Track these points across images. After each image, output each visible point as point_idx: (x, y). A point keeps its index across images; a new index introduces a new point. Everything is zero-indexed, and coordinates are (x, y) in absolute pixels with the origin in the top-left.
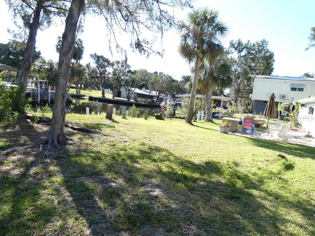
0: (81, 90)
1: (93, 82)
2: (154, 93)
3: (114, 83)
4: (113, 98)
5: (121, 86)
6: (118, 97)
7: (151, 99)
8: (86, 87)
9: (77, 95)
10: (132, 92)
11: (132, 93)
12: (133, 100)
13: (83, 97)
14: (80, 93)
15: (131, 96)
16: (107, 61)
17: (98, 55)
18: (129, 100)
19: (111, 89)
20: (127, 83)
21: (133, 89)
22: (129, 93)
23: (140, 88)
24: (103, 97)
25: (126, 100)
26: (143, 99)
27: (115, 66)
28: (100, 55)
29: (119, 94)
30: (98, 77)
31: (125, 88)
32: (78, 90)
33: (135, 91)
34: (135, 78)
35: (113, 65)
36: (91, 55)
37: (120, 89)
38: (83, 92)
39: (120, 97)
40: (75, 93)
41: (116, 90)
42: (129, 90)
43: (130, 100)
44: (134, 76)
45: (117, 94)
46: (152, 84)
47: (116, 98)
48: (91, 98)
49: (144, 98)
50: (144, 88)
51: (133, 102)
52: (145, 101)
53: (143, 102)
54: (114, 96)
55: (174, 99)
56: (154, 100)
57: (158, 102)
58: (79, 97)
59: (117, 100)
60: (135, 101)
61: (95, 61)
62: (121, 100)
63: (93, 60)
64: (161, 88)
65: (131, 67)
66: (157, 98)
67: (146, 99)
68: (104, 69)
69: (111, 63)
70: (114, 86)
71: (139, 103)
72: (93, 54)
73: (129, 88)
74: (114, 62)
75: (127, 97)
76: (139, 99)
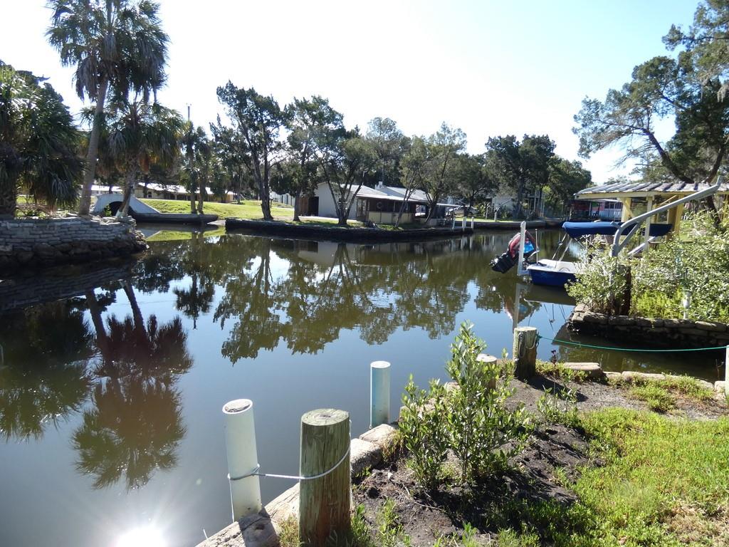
0: (205, 203)
1: (236, 176)
2: (419, 196)
3: (294, 174)
4: (296, 219)
5: (317, 181)
6: (309, 215)
7: (410, 214)
8: (220, 196)
9: (194, 216)
10: (350, 197)
11: (353, 199)
12: (355, 221)
13: (212, 223)
14: (204, 210)
16: (267, 105)
17: (239, 88)
18: (343, 222)
19: (291, 195)
20: (332, 173)
21: (354, 188)
22: (342, 200)
23: (371, 182)
24: (265, 218)
25: (336, 221)
26: (387, 216)
27: (297, 121)
28: (246, 89)
29: (313, 208)
30: (246, 159)
31: (330, 186)
32: (197, 202)
33: (360, 194)
34: (361, 150)
35: (286, 118)
36: (220, 92)
37: (315, 190)
38: (211, 208)
39: (316, 215)
40: (188, 211)
41: (301, 194)
42: (343, 191)
43: (348, 221)
44: (356, 143)
45: (307, 205)
46: (416, 164)
47: (304, 219)
48: (232, 225)
49: (390, 210)
50: (381, 183)
51: (358, 227)
52: (392, 220)
53: (388, 224)
54: (298, 213)
55: (464, 208)
56: (417, 214)
57: (433, 222)
58: (199, 223)
59: (307, 224)
60: (364, 225)
61: (232, 109)
62: (319, 223)
63: (226, 105)
64: (440, 176)
65: (342, 117)
66: (431, 207)
67: (397, 215)
68: (262, 133)
69: (282, 113)
70: (297, 182)
71: (376, 229)
72: (223, 86)
73: (343, 186)
74: (291, 107)
75: (338, 211)
76: (373, 216)
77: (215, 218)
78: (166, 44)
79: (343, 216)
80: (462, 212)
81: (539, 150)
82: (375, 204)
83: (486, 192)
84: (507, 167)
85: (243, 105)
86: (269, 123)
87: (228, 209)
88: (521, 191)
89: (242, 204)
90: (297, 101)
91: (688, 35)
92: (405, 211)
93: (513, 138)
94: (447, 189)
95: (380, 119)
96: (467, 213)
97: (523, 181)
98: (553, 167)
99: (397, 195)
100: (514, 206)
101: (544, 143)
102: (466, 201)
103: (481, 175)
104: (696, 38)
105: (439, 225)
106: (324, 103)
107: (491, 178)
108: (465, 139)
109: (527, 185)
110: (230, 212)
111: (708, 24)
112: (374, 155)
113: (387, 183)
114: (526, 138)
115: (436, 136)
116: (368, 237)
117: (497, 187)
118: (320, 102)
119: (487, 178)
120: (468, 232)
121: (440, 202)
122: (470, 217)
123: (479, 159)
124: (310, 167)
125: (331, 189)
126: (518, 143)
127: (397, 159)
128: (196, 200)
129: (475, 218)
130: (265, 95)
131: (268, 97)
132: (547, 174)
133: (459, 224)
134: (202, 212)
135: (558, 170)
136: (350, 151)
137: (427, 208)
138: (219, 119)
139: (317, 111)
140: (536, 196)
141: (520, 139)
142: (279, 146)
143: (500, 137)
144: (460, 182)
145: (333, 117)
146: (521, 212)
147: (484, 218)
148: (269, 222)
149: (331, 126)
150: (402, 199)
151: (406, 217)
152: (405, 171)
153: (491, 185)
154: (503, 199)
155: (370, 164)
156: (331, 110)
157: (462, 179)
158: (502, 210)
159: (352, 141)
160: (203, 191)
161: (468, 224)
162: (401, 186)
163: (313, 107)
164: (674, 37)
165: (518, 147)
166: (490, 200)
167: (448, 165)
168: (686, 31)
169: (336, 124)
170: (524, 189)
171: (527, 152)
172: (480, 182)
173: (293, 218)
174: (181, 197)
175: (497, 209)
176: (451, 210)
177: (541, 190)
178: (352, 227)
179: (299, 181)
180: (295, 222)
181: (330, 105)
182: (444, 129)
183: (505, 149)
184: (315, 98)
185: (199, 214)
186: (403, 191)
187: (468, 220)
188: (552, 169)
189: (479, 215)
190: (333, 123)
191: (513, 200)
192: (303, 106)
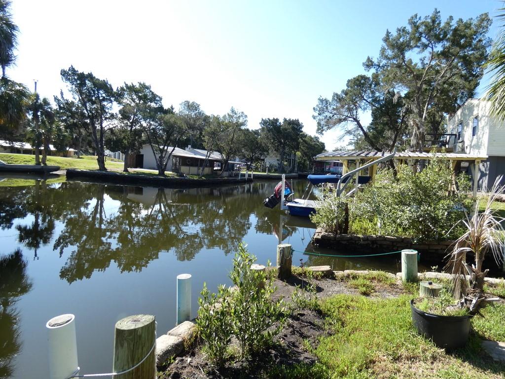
0: (48, 157)
1: (76, 137)
2: (216, 156)
3: (124, 138)
4: (126, 170)
5: (142, 143)
6: (136, 168)
7: (210, 168)
8: (61, 151)
9: (38, 167)
10: (167, 156)
11: (169, 156)
12: (171, 173)
13: (55, 173)
14: (47, 163)
15: (166, 164)
16: (103, 86)
17: (80, 71)
18: (162, 173)
19: (122, 152)
20: (153, 138)
21: (170, 149)
22: (161, 157)
23: (183, 145)
24: (100, 169)
25: (157, 172)
26: (194, 170)
27: (126, 100)
28: (86, 73)
29: (139, 162)
30: (85, 125)
31: (152, 147)
32: (41, 156)
33: (175, 153)
34: (175, 123)
35: (118, 96)
36: (64, 73)
37: (141, 150)
38: (53, 161)
39: (142, 167)
40: (33, 163)
41: (130, 152)
42: (162, 151)
43: (165, 172)
44: (171, 117)
45: (135, 160)
46: (213, 134)
47: (132, 170)
48: (72, 174)
49: (196, 165)
50: (190, 146)
51: (173, 177)
52: (198, 172)
53: (195, 175)
54: (127, 166)
55: (247, 165)
56: (215, 168)
57: (226, 174)
58: (42, 172)
59: (134, 174)
60: (177, 175)
61: (74, 87)
62: (144, 173)
63: (68, 83)
64: (230, 143)
65: (161, 99)
66: (224, 163)
67: (201, 168)
68: (99, 106)
69: (115, 93)
70: (127, 144)
71: (186, 178)
72: (67, 69)
73: (161, 147)
74: (122, 89)
75: (158, 165)
76: (184, 169)
77: (58, 169)
78: (15, 32)
79: (162, 168)
80: (246, 167)
81: (293, 128)
82: (185, 161)
83: (261, 154)
84: (274, 138)
85: (82, 84)
86: (104, 99)
87: (69, 162)
88: (283, 154)
89: (81, 158)
90: (126, 85)
91: (377, 64)
92: (206, 166)
93: (277, 120)
94: (235, 152)
95: (188, 102)
96: (249, 168)
97: (284, 148)
98: (302, 139)
99: (201, 154)
100: (279, 164)
101: (296, 124)
102: (248, 160)
103: (257, 143)
104: (381, 66)
105: (230, 176)
106: (148, 88)
107: (263, 145)
108: (246, 119)
109: (287, 150)
110: (70, 164)
111: (387, 58)
112: (185, 127)
113: (195, 146)
114: (285, 120)
115: (227, 115)
116: (180, 184)
117: (267, 151)
118: (144, 87)
119: (261, 145)
120: (249, 181)
121: (230, 160)
122: (251, 171)
123: (256, 132)
124: (137, 133)
125: (152, 149)
126: (280, 123)
127: (201, 130)
128: (41, 154)
129: (254, 171)
130: (101, 79)
131: (104, 80)
132: (298, 144)
133: (244, 175)
134: (45, 164)
135: (304, 141)
136: (167, 123)
137: (222, 164)
138: (62, 94)
139: (143, 93)
140: (292, 158)
141: (281, 121)
142: (112, 116)
143: (269, 119)
144: (243, 147)
145: (154, 98)
146: (283, 168)
147: (260, 172)
148: (104, 172)
149: (153, 105)
150: (204, 158)
151: (207, 170)
152: (206, 138)
153: (264, 150)
154: (272, 160)
155: (181, 132)
156: (153, 93)
157: (245, 146)
158: (271, 166)
159: (168, 116)
160: (47, 148)
161: (250, 175)
162: (204, 149)
163: (139, 90)
164: (369, 64)
165: (280, 126)
166: (263, 160)
167: (235, 136)
168: (375, 61)
169: (156, 104)
170: (285, 153)
171: (286, 129)
172: (256, 148)
173: (123, 169)
174: (27, 152)
175: (268, 165)
176: (238, 166)
177: (295, 154)
178: (169, 176)
179: (128, 142)
180: (124, 173)
181: (152, 89)
182: (233, 111)
183: (272, 126)
184: (140, 84)
185: (42, 165)
186: (205, 152)
187: (249, 173)
188: (302, 141)
189: (256, 169)
190: (154, 102)
191: (278, 160)
192: (131, 89)
